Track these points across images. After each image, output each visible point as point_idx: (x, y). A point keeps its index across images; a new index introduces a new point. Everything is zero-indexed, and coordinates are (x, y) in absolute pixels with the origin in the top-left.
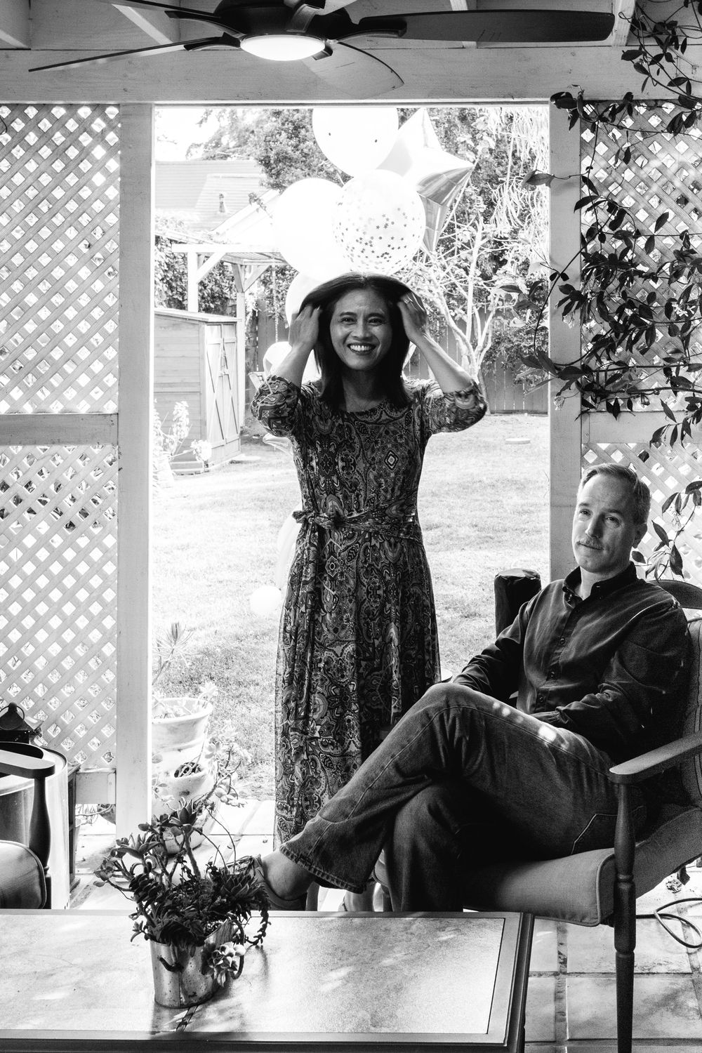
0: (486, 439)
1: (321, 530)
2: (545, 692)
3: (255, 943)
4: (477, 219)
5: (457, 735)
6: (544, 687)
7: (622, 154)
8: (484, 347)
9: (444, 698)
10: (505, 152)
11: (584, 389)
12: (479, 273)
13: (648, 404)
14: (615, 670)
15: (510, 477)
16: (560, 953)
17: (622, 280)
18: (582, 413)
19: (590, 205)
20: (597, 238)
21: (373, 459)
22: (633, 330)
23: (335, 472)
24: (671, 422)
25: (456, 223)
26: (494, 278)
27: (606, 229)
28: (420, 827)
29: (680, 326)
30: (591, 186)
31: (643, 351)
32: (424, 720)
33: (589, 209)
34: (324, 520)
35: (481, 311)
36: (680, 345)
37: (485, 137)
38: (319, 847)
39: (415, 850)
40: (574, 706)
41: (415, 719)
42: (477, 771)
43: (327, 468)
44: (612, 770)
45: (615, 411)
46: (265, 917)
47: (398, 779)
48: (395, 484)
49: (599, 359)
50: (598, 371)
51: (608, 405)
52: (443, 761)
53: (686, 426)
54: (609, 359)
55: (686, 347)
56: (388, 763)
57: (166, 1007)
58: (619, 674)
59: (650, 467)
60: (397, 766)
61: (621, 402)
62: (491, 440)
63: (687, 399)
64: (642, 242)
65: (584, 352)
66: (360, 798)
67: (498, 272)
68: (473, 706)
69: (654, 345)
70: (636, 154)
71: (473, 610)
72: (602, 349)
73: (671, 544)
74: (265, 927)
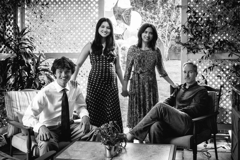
0: (169, 65)
1: (138, 74)
2: (180, 106)
3: (124, 148)
4: (168, 21)
5: (162, 112)
6: (180, 105)
7: (196, 2)
8: (169, 47)
9: (160, 105)
10: (173, 8)
11: (188, 48)
12: (168, 32)
13: (201, 51)
14: (193, 102)
15: (174, 72)
16: (182, 157)
17: (196, 27)
18: (188, 53)
19: (189, 12)
20: (191, 19)
21: (148, 60)
22: (198, 37)
23: (141, 63)
24: (205, 55)
25: (163, 22)
26: (171, 33)
27: (193, 17)
28: (155, 129)
29: (207, 36)
30: (190, 8)
31: (200, 41)
32: (156, 109)
33: (189, 13)
34: (138, 72)
35: (168, 39)
36: (207, 40)
37: (169, 5)
38: (136, 132)
39: (154, 133)
40: (185, 108)
41: (154, 109)
42: (166, 119)
43: (140, 62)
44: (192, 120)
45: (194, 53)
46: (126, 143)
47: (151, 120)
48: (152, 65)
49: (191, 42)
50: (191, 45)
51: (193, 51)
52: (160, 117)
53: (208, 56)
54: (193, 42)
55: (209, 40)
56: (149, 117)
57: (107, 157)
58: (194, 102)
59: (201, 64)
60: (151, 117)
61: (195, 51)
62: (170, 65)
63: (209, 50)
64: (200, 19)
65: (188, 41)
66: (144, 123)
67: (172, 32)
68: (165, 107)
69: (202, 40)
70: (199, 2)
71: (166, 95)
72: (192, 40)
73: (205, 79)
74: (126, 145)
